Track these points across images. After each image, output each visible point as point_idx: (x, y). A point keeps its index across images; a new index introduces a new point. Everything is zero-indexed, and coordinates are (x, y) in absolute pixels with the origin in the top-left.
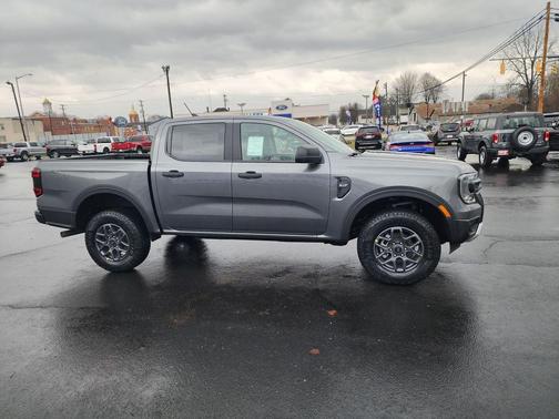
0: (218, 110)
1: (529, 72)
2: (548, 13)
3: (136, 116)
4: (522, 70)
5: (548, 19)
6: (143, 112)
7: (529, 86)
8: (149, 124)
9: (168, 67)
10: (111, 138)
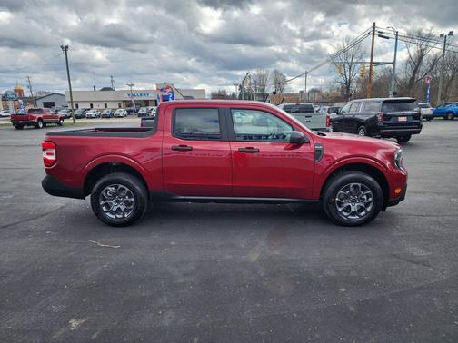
0: (104, 89)
1: (348, 74)
2: (374, 30)
4: (343, 72)
5: (374, 34)
6: (30, 87)
7: (348, 83)
8: (37, 99)
9: (67, 47)
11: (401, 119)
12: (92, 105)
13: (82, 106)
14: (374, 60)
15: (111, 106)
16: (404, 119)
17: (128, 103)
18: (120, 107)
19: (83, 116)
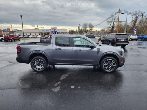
0: (35, 29)
1: (113, 25)
2: (119, 11)
3: (9, 29)
4: (111, 24)
5: (119, 13)
6: (12, 28)
7: (113, 28)
8: (14, 32)
9: (22, 16)
10: (3, 35)
11: (122, 40)
12: (31, 34)
13: (28, 34)
14: (119, 21)
15: (37, 34)
16: (123, 40)
17: (42, 34)
18: (40, 34)
19: (27, 38)
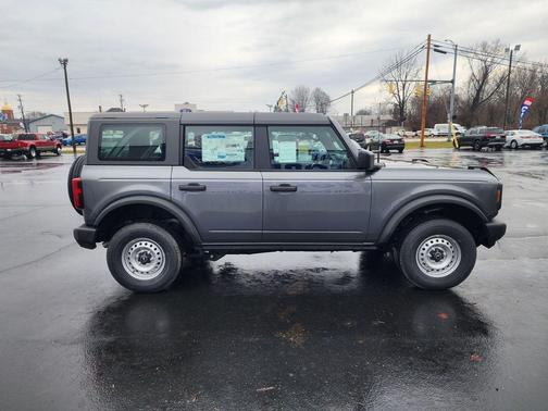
0: (112, 110)
1: (401, 93)
2: (429, 44)
3: (10, 112)
4: (396, 91)
5: (429, 48)
6: (21, 107)
7: (402, 104)
8: (30, 121)
9: (66, 61)
14: (429, 79)
